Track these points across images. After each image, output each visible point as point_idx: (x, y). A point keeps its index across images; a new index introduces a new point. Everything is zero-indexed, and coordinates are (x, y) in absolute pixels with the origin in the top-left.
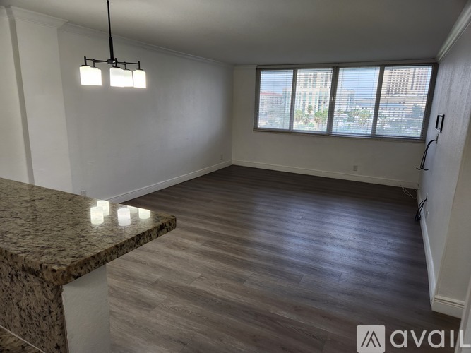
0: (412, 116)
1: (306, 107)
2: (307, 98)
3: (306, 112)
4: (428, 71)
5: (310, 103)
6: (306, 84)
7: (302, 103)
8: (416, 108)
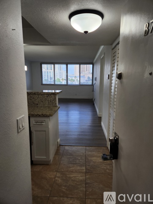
0: (88, 81)
1: (49, 78)
2: (49, 74)
3: (49, 80)
4: (91, 66)
5: (50, 76)
6: (48, 68)
7: (47, 76)
8: (89, 78)
